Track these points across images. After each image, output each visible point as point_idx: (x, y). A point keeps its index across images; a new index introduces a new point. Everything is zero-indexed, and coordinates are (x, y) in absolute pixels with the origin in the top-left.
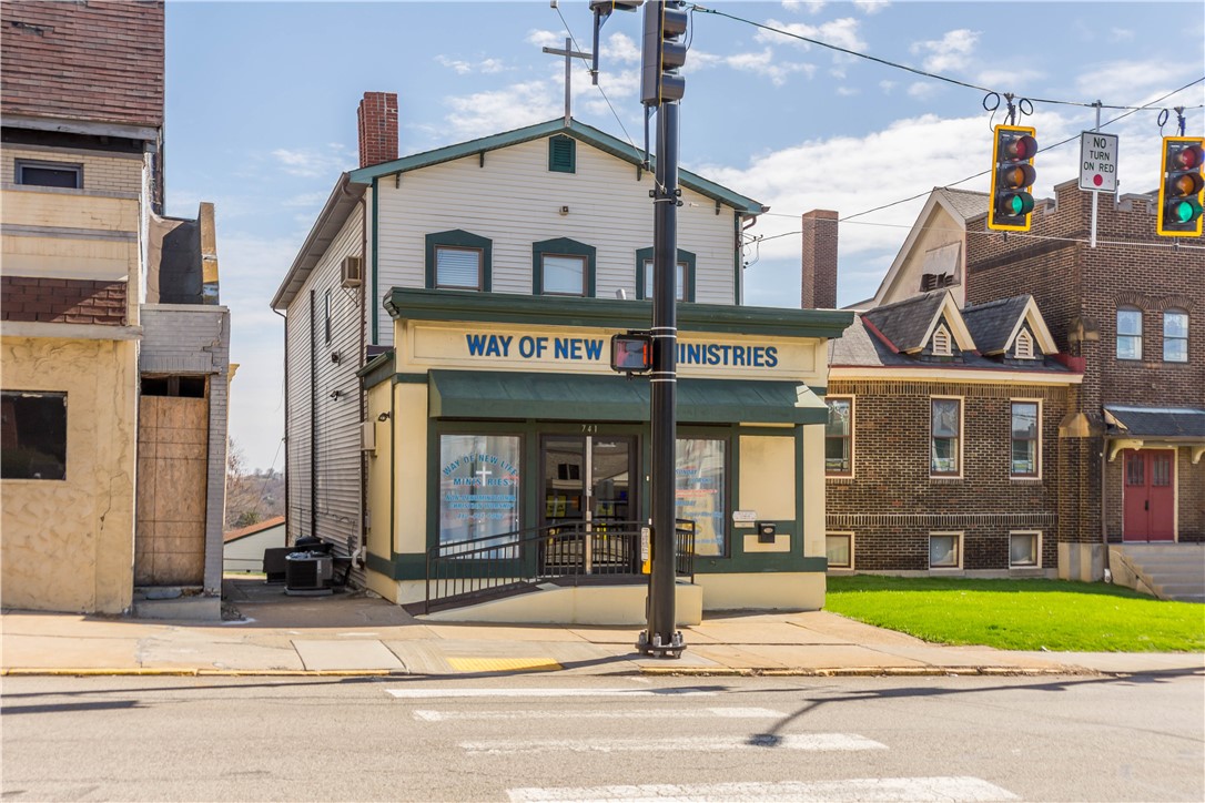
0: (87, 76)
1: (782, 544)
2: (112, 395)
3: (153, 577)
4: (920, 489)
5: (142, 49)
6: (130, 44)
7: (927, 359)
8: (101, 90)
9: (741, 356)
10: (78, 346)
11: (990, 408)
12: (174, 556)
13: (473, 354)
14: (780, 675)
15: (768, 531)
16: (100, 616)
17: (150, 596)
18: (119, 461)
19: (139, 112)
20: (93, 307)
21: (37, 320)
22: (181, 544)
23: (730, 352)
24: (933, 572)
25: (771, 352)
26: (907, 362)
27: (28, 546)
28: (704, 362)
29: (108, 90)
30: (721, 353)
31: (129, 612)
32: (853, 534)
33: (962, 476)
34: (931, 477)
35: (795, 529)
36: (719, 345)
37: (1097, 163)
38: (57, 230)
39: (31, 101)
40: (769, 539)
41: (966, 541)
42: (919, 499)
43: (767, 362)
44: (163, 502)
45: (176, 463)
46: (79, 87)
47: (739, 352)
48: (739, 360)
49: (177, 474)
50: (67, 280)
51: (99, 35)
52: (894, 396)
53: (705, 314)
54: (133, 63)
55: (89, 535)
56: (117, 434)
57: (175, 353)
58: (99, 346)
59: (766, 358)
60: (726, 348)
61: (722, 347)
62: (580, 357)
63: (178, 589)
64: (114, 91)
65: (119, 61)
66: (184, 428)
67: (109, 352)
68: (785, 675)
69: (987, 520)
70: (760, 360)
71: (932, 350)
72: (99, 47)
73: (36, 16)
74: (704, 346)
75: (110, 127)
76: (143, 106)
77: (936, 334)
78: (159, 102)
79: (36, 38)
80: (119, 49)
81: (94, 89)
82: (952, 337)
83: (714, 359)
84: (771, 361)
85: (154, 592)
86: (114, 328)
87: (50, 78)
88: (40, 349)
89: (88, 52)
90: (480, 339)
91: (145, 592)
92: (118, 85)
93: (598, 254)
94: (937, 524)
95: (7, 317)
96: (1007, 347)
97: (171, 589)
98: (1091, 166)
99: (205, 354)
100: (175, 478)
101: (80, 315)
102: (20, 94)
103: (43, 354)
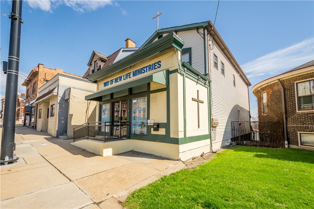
1: (162, 132)
9: (151, 68)
13: (104, 87)
15: (155, 126)
18: (57, 113)
25: (159, 63)
28: (141, 73)
30: (145, 69)
35: (166, 126)
56: (57, 109)
60: (147, 67)
62: (118, 81)
70: (156, 67)
74: (142, 68)
84: (159, 66)
99: (68, 95)
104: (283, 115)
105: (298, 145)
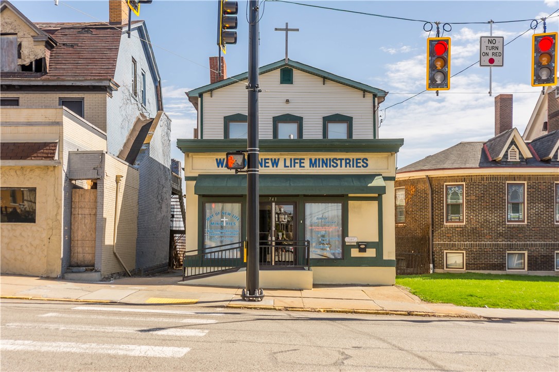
0: (87, 62)
1: (371, 253)
2: (53, 189)
3: (77, 263)
4: (501, 229)
5: (110, 49)
6: (106, 47)
7: (505, 163)
8: (92, 67)
9: (349, 163)
10: (40, 169)
11: (542, 187)
12: (85, 255)
13: (218, 167)
14: (297, 311)
15: (363, 246)
16: (48, 278)
17: (73, 271)
18: (56, 215)
19: (105, 74)
20: (43, 153)
21: (21, 159)
22: (88, 250)
23: (343, 162)
24: (508, 271)
25: (365, 161)
26: (493, 165)
27: (21, 249)
28: (330, 167)
29: (95, 67)
30: (339, 162)
31: (60, 277)
32: (464, 252)
33: (526, 223)
34: (507, 223)
35: (378, 246)
36: (338, 158)
37: (490, 52)
38: (33, 123)
39: (64, 74)
40: (362, 250)
41: (528, 256)
42: (500, 235)
43: (363, 166)
44: (81, 232)
45: (86, 216)
46: (84, 67)
47: (348, 161)
48: (348, 165)
49: (86, 221)
50: (35, 143)
51: (95, 45)
52: (486, 182)
53: (324, 144)
54: (107, 55)
55: (44, 245)
56: (55, 204)
57: (83, 171)
58: (48, 168)
59: (362, 163)
60: (341, 160)
61: (339, 159)
62: (268, 167)
63: (84, 268)
64: (97, 67)
65: (101, 55)
66: (89, 202)
67: (52, 171)
68: (300, 311)
69: (541, 245)
70: (359, 165)
71: (507, 158)
72: (94, 50)
73: (73, 40)
74: (330, 159)
75: (92, 82)
76: (107, 72)
77: (510, 150)
78: (114, 70)
79: (71, 49)
80: (102, 50)
81: (89, 67)
82: (520, 152)
83: (335, 165)
84: (365, 165)
85: (75, 269)
86: (50, 161)
87: (73, 64)
88: (26, 171)
89: (89, 52)
90: (222, 160)
91: (72, 269)
92: (99, 64)
93: (304, 120)
94: (511, 247)
95: (3, 158)
96: (551, 155)
97: (81, 268)
98: (487, 54)
99: (94, 171)
100: (86, 222)
101: (38, 156)
102: (61, 72)
103: (27, 172)
104: (429, 228)
105: (443, 269)
